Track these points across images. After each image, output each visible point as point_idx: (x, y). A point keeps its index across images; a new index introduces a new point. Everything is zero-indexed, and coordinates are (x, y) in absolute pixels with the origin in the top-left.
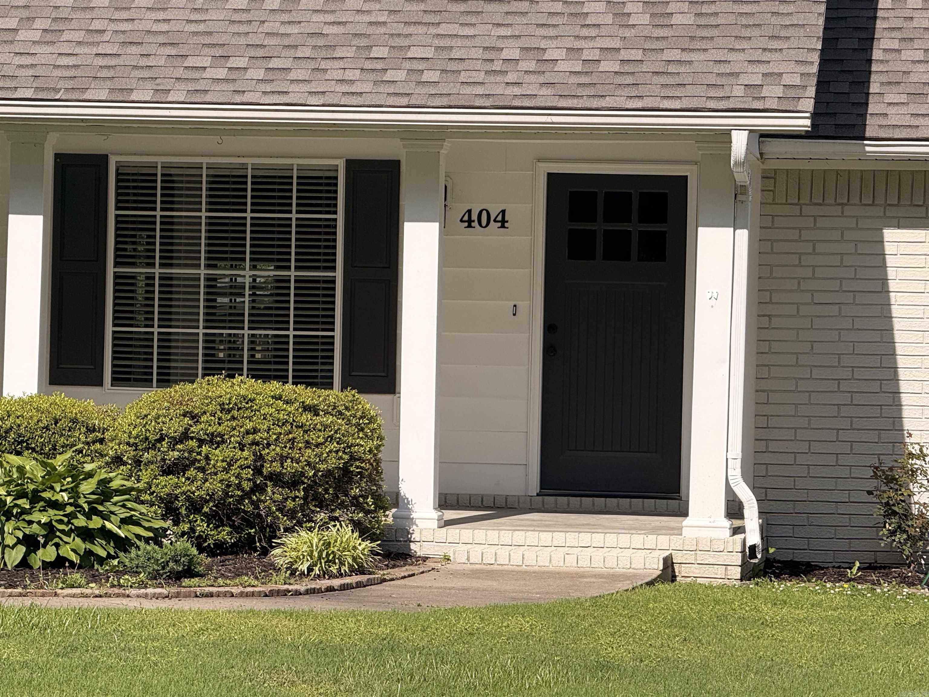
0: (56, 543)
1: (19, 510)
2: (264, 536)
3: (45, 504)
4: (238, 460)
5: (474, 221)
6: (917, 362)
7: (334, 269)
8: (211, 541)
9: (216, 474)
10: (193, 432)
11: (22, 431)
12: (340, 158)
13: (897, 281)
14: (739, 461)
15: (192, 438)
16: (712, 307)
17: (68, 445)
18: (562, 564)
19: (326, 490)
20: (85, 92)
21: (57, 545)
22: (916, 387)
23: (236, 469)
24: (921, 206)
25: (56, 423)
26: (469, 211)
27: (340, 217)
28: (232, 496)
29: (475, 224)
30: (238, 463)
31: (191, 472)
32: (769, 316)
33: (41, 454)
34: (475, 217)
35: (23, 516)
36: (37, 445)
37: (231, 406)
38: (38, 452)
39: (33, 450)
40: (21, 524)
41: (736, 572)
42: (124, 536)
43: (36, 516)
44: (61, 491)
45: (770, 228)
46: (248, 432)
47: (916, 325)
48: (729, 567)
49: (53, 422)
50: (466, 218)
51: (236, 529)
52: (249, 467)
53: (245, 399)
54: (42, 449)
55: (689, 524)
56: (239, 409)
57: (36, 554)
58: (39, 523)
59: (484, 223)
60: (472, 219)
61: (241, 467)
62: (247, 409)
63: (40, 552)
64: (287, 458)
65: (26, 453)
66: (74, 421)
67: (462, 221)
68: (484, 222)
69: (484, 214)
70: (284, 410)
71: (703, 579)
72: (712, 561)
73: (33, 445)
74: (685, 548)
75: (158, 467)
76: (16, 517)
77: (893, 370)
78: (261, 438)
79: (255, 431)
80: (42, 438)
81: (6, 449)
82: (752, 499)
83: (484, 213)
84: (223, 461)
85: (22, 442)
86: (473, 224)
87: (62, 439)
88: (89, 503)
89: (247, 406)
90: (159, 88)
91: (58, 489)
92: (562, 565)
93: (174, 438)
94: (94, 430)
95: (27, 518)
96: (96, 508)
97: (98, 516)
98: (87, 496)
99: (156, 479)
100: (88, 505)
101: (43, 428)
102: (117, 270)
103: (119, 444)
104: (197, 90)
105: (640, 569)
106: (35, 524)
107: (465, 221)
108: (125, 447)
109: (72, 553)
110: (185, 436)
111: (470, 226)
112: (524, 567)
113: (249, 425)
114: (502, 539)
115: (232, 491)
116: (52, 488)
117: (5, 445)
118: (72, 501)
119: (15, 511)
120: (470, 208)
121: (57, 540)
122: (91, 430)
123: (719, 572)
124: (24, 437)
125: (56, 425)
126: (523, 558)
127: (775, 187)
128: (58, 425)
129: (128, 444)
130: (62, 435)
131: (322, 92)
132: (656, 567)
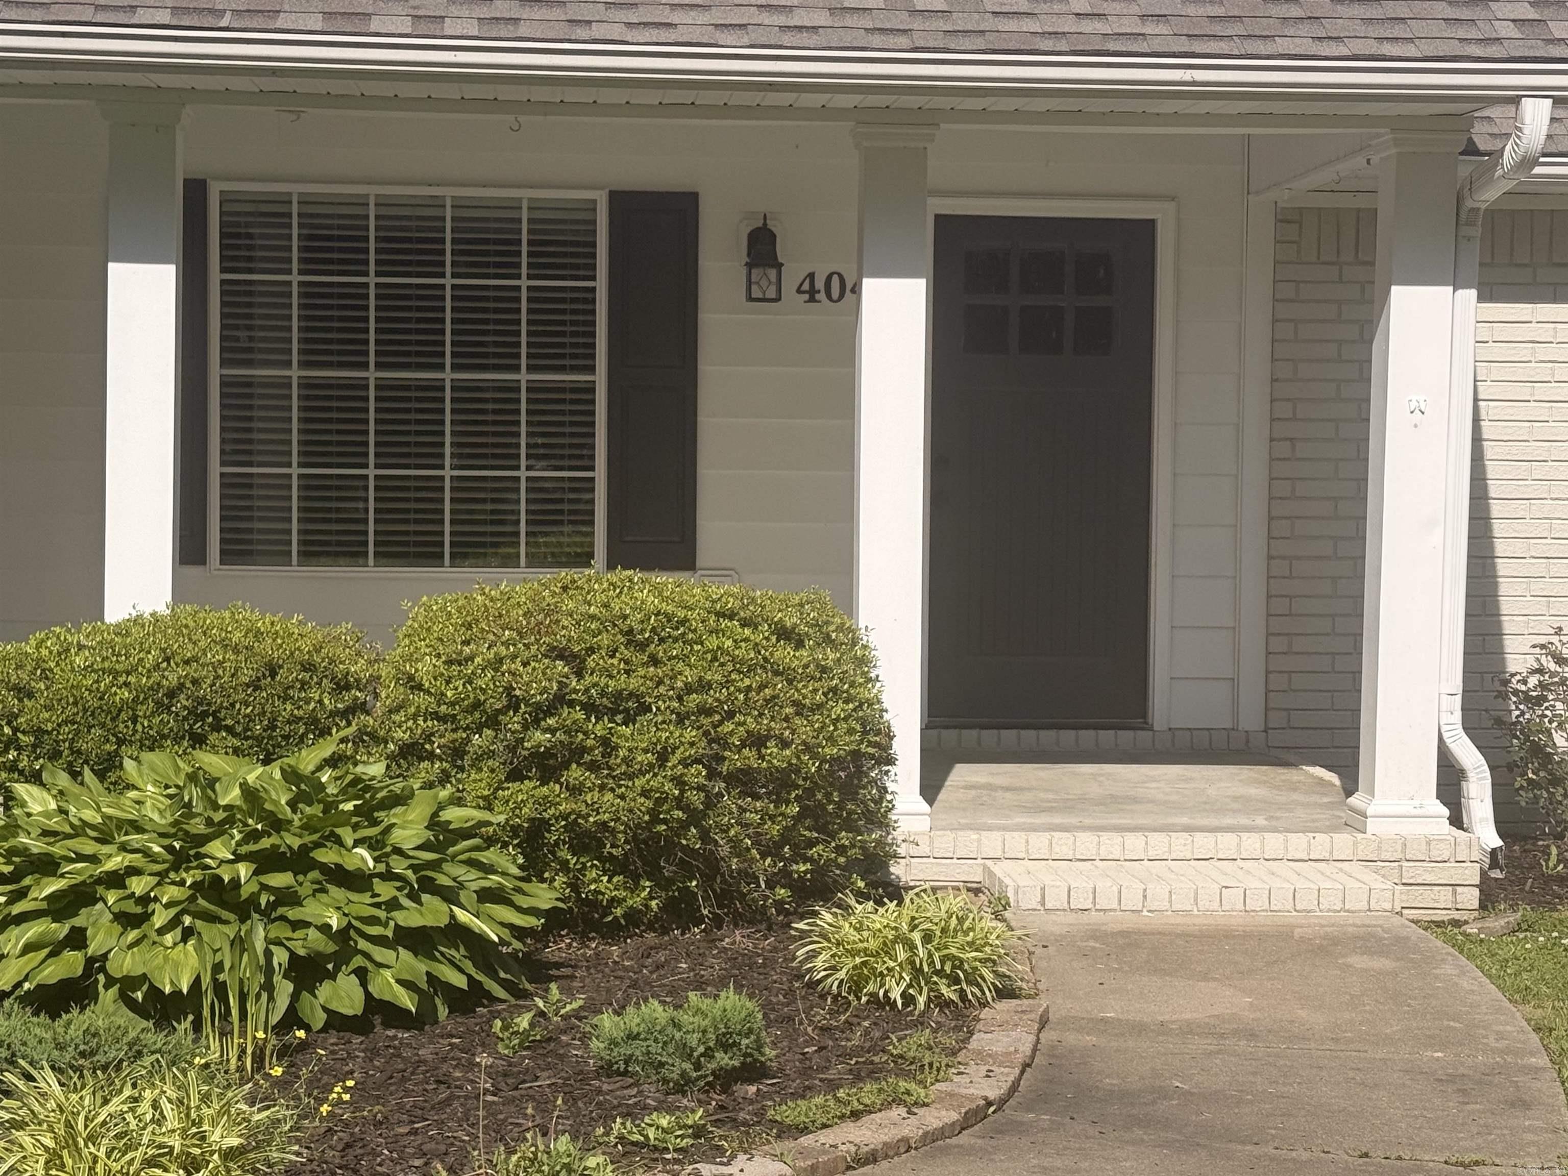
0: (360, 968)
1: (272, 898)
2: (714, 891)
3: (321, 878)
4: (678, 748)
5: (819, 292)
6: (1517, 508)
7: (592, 369)
8: (619, 912)
9: (631, 777)
10: (576, 691)
11: (204, 690)
12: (602, 188)
13: (1489, 383)
14: (1459, 698)
15: (571, 704)
16: (1416, 426)
17: (301, 718)
18: (1216, 905)
19: (828, 795)
20: (276, 18)
21: (362, 974)
22: (1518, 548)
23: (675, 766)
24: (1526, 265)
25: (273, 674)
26: (811, 276)
27: (601, 284)
28: (664, 821)
29: (822, 296)
30: (678, 754)
31: (575, 773)
32: (1291, 439)
33: (247, 738)
34: (820, 284)
35: (281, 911)
36: (238, 722)
37: (647, 635)
38: (240, 734)
39: (230, 730)
40: (280, 931)
41: (1471, 898)
42: (496, 939)
43: (311, 910)
44: (357, 843)
45: (1292, 301)
46: (689, 689)
47: (1517, 450)
48: (1459, 889)
49: (267, 673)
50: (806, 287)
51: (662, 883)
52: (698, 761)
53: (669, 621)
54: (246, 729)
55: (1380, 813)
56: (662, 640)
57: (315, 996)
58: (325, 928)
59: (835, 294)
60: (817, 288)
61: (685, 763)
62: (676, 640)
63: (324, 991)
64: (768, 738)
65: (213, 738)
66: (309, 667)
67: (799, 291)
68: (835, 292)
69: (835, 280)
70: (746, 640)
71: (1413, 911)
72: (1430, 879)
73: (229, 722)
74: (1383, 857)
75: (504, 764)
76: (263, 913)
77: (1482, 522)
78: (717, 700)
79: (703, 686)
80: (247, 707)
81: (171, 730)
82: (1482, 765)
83: (835, 278)
84: (646, 751)
85: (205, 714)
86: (817, 296)
87: (289, 707)
88: (414, 868)
89: (676, 633)
90: (420, 13)
91: (350, 842)
92: (1216, 908)
93: (538, 706)
94: (348, 687)
95: (293, 913)
96: (433, 880)
97: (432, 894)
98: (411, 853)
99: (503, 789)
100: (415, 873)
101: (248, 685)
102: (226, 372)
103: (415, 717)
104: (497, 19)
105: (1360, 911)
106: (312, 929)
107: (804, 292)
108: (429, 723)
109: (397, 988)
110: (561, 700)
111: (812, 299)
112: (1145, 913)
113: (690, 675)
114: (1056, 849)
115: (668, 812)
116: (339, 842)
117: (169, 722)
118: (382, 868)
119: (263, 900)
120: (811, 271)
121: (358, 961)
122: (342, 686)
123: (1443, 898)
124: (209, 704)
125: (273, 678)
126: (1145, 897)
127: (1300, 235)
128: (278, 678)
129: (436, 716)
130: (286, 698)
131: (740, 26)
132: (1388, 906)
